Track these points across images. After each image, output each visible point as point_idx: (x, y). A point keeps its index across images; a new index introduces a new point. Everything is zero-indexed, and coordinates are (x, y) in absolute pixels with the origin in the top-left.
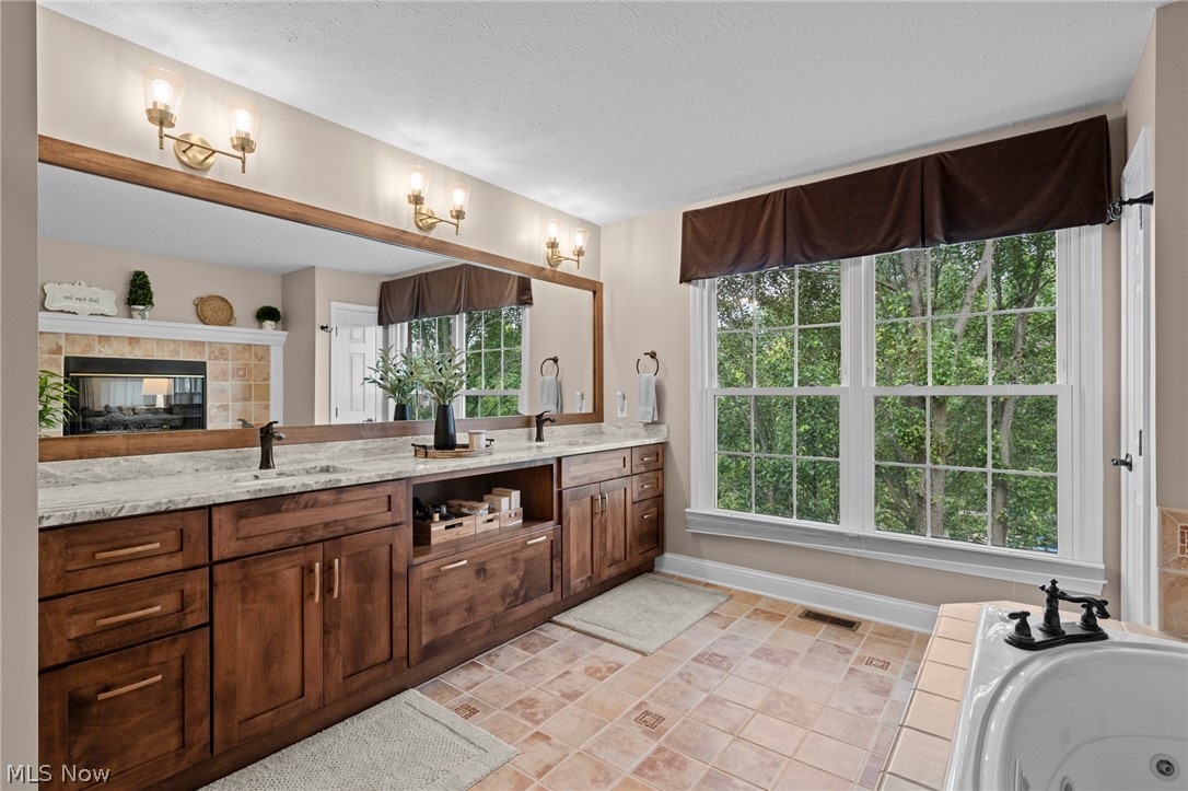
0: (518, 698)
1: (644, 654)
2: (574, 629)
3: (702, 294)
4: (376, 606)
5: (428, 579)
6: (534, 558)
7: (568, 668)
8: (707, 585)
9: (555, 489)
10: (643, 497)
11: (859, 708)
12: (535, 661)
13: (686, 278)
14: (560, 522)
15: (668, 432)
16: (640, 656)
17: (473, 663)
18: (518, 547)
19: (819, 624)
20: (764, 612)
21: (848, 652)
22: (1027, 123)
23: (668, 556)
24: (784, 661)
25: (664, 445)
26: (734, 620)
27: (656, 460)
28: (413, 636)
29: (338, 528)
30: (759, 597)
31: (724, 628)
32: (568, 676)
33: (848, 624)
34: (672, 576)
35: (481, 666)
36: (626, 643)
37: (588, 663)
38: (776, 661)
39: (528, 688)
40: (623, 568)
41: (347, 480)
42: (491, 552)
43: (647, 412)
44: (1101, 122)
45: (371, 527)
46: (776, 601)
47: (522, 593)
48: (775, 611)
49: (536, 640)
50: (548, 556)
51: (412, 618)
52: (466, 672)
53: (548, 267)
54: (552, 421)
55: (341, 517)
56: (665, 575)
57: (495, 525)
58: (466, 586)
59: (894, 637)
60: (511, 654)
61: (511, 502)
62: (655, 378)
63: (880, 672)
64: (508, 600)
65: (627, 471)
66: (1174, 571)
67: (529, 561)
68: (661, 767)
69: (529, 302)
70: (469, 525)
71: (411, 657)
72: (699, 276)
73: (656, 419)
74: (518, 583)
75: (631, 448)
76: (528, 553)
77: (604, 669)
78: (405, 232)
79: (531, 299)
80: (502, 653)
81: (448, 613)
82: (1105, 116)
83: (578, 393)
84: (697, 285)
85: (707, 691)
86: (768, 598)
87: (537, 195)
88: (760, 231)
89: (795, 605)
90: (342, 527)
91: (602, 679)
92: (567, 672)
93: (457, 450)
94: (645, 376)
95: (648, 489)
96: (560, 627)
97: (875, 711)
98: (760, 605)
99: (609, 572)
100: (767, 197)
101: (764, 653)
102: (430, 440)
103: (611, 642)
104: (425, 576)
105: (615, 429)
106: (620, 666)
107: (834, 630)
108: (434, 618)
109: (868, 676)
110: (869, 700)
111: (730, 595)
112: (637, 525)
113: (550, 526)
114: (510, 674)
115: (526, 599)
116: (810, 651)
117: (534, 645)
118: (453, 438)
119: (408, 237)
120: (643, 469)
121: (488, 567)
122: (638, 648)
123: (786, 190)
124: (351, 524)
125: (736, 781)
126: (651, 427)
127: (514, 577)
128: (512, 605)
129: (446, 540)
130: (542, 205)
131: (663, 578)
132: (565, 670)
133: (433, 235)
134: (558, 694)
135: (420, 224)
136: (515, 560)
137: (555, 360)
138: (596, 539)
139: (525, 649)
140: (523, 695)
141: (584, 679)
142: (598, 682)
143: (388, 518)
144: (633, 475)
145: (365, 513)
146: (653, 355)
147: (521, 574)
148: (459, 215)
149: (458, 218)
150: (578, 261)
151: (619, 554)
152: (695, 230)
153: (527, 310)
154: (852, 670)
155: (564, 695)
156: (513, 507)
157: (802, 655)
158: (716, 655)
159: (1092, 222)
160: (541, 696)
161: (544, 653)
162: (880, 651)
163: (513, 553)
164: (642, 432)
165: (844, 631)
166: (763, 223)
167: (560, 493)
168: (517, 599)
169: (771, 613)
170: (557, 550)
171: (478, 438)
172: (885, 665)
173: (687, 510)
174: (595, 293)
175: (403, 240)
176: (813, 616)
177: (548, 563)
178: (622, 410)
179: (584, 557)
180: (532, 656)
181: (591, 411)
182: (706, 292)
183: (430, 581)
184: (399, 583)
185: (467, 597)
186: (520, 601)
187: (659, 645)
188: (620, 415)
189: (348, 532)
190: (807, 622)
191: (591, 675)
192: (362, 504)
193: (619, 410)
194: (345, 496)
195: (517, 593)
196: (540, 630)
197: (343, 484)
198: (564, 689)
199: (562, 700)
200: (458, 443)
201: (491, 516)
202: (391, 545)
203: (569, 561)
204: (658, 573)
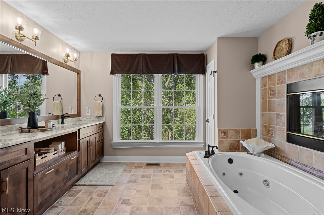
0: (80, 211)
1: (113, 186)
2: (85, 185)
3: (117, 79)
4: (21, 194)
5: (40, 179)
6: (72, 164)
7: (91, 197)
8: (118, 163)
9: (78, 140)
10: (100, 139)
11: (170, 182)
12: (77, 198)
13: (112, 73)
14: (79, 150)
15: (105, 119)
16: (112, 187)
17: (53, 207)
18: (68, 161)
19: (152, 166)
20: (138, 166)
21: (161, 171)
22: (192, 51)
23: (105, 157)
24: (149, 177)
25: (104, 123)
26: (131, 170)
27: (102, 128)
28: (35, 202)
29: (7, 164)
30: (134, 163)
31: (130, 173)
32: (93, 199)
33: (158, 165)
34: (107, 163)
35: (57, 207)
36: (106, 184)
37: (97, 193)
38: (147, 177)
39: (81, 207)
40: (95, 163)
41: (12, 143)
42: (60, 164)
43: (99, 113)
44: (203, 54)
45: (20, 162)
46: (139, 163)
47: (69, 177)
48: (140, 165)
49: (72, 192)
50: (76, 163)
51: (35, 195)
52: (51, 211)
53: (64, 62)
54: (68, 117)
55: (7, 160)
56: (105, 163)
57: (57, 155)
58: (52, 179)
59: (168, 165)
60: (66, 199)
61: (62, 146)
62: (101, 103)
63: (169, 173)
64: (65, 181)
65: (96, 132)
66: (220, 140)
67: (71, 165)
68: (136, 211)
69: (47, 73)
70: (49, 156)
71: (34, 211)
72: (117, 73)
73: (102, 115)
74: (68, 174)
75: (97, 124)
76: (71, 163)
77: (103, 193)
78: (12, 40)
79: (48, 72)
80: (62, 200)
81: (46, 190)
82: (204, 54)
83: (70, 107)
84: (115, 76)
85: (136, 189)
86: (136, 163)
87: (62, 37)
88: (135, 63)
89: (144, 163)
90: (8, 164)
91: (104, 196)
92: (91, 198)
93: (38, 129)
94: (98, 102)
95: (101, 137)
96: (79, 186)
97: (173, 181)
98: (135, 165)
99: (92, 165)
100: (137, 55)
101: (143, 176)
102: (26, 125)
103: (100, 185)
104: (39, 178)
105: (86, 119)
106: (108, 191)
107: (156, 167)
108: (42, 193)
109: (168, 175)
110: (171, 180)
111: (127, 164)
112: (98, 149)
113: (76, 153)
114: (71, 205)
115: (70, 179)
116: (153, 173)
117: (73, 194)
118: (37, 124)
119: (13, 42)
120: (99, 131)
121: (59, 170)
122: (110, 184)
123: (142, 54)
124: (12, 162)
125: (155, 207)
126: (99, 118)
127: (67, 172)
128: (66, 182)
129: (41, 163)
130: (62, 40)
131: (105, 164)
132: (90, 198)
133: (23, 43)
134: (93, 205)
135: (18, 38)
136: (67, 166)
137: (59, 95)
138: (89, 155)
139: (71, 196)
140: (81, 209)
141: (99, 198)
142: (104, 197)
143: (26, 157)
144: (97, 133)
145: (17, 156)
146: (100, 96)
147: (69, 170)
148: (37, 38)
149: (36, 39)
150: (75, 63)
151: (94, 159)
152: (116, 59)
153: (45, 76)
154: (164, 174)
155: (95, 205)
156: (62, 148)
157: (152, 174)
158: (132, 180)
159: (202, 74)
160: (87, 208)
161: (79, 195)
162: (167, 169)
163: (66, 164)
164: (96, 119)
165: (158, 166)
166: (136, 61)
167: (79, 141)
168: (67, 180)
169: (139, 166)
170: (78, 160)
171: (50, 124)
172: (170, 171)
173: (112, 142)
174: (78, 74)
175: (11, 43)
176: (149, 164)
177: (76, 165)
178: (88, 113)
179: (85, 161)
180: (75, 198)
181: (76, 113)
182: (118, 78)
183: (41, 179)
184: (30, 182)
185: (53, 182)
186: (68, 180)
187: (116, 182)
188: (87, 114)
189: (11, 165)
190: (149, 166)
191: (100, 196)
192: (16, 153)
193: (87, 113)
194: (10, 150)
195: (67, 177)
196: (72, 189)
197: (10, 145)
198: (94, 203)
199: (96, 206)
200: (39, 126)
201: (55, 152)
202: (27, 169)
203: (82, 163)
204: (102, 163)
